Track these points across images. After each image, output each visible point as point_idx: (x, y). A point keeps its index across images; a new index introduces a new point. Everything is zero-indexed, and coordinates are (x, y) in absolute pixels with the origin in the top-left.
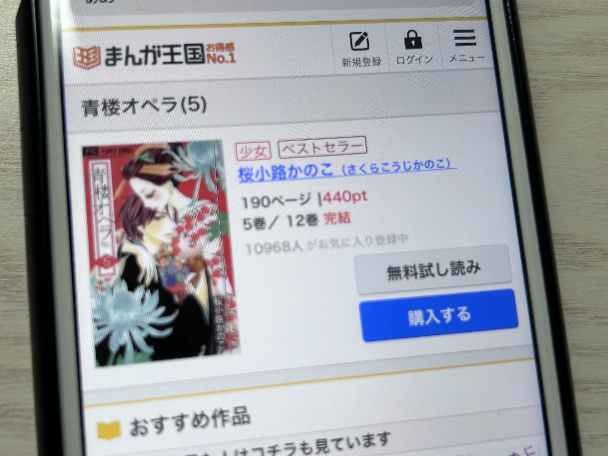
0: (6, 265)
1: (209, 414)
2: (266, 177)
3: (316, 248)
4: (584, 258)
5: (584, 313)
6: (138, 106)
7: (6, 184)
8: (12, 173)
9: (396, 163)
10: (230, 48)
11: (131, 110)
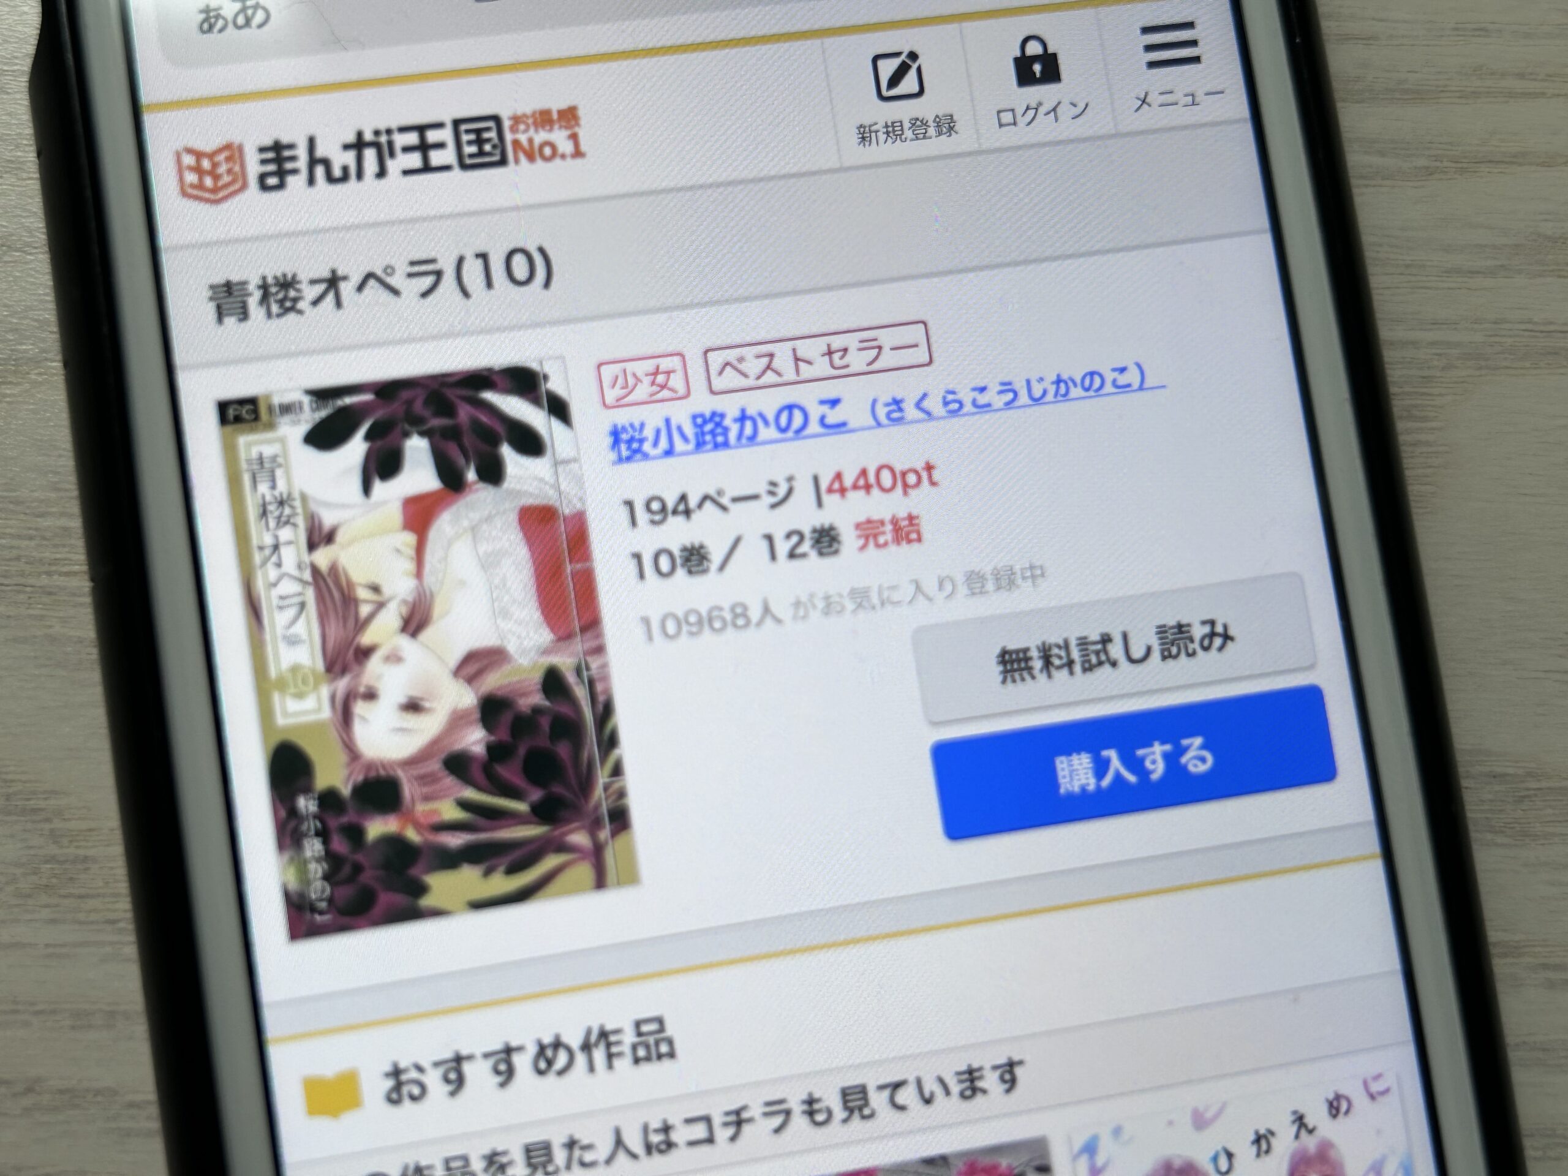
1: (574, 1040)
2: (679, 446)
3: (815, 616)
6: (346, 289)
9: (1010, 384)
10: (569, 121)
11: (330, 298)
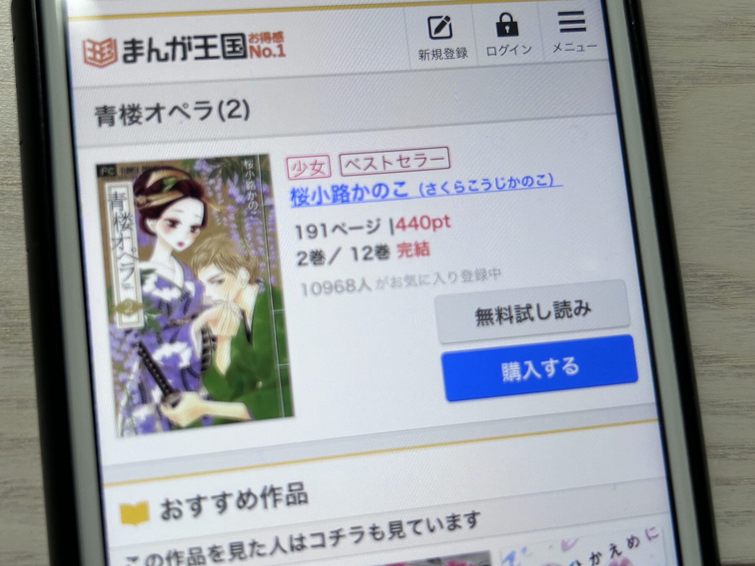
0: (6, 310)
1: (258, 492)
2: (325, 200)
3: (387, 287)
4: (722, 293)
5: (721, 362)
6: (164, 113)
7: (3, 211)
8: (11, 197)
9: (487, 180)
10: (278, 38)
11: (155, 117)
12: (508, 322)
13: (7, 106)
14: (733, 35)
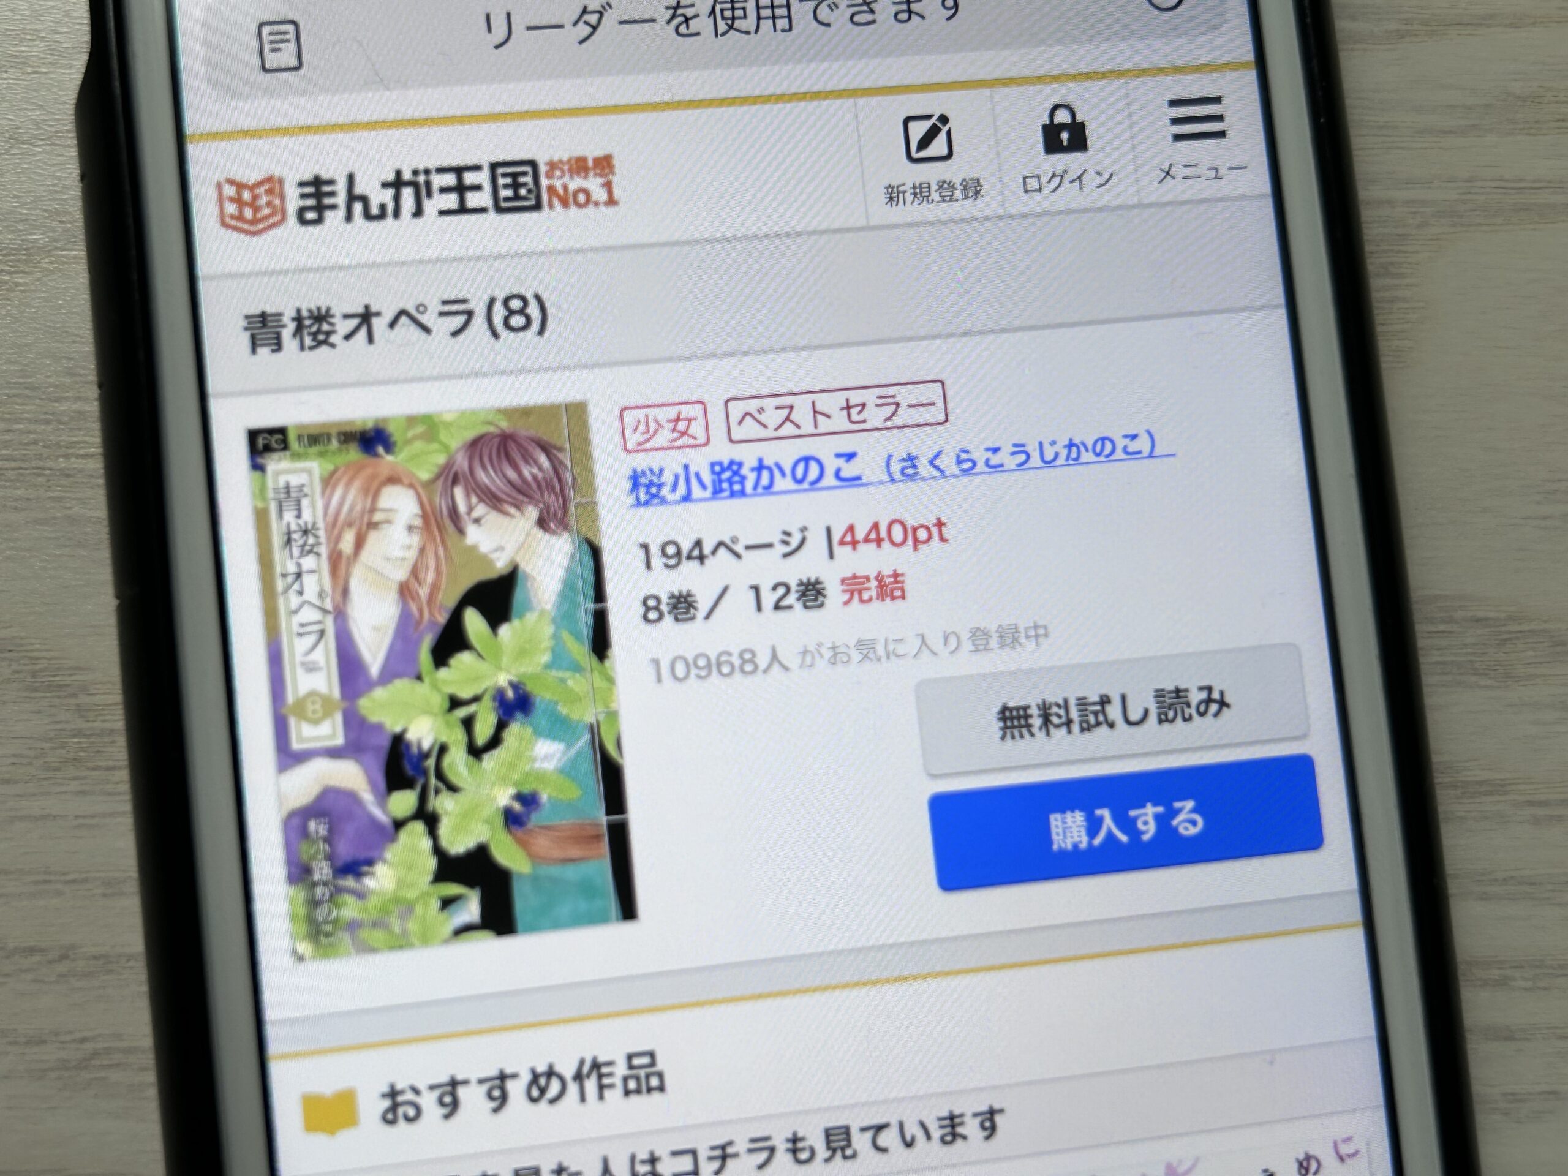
0: (78, 705)
1: (568, 1072)
2: (697, 492)
3: (821, 664)
4: (1502, 654)
5: (1500, 795)
6: (379, 325)
7: (70, 508)
8: (85, 480)
9: (1023, 445)
10: (603, 169)
11: (363, 333)
12: (1064, 730)
13: (73, 299)
14: (1537, 122)
